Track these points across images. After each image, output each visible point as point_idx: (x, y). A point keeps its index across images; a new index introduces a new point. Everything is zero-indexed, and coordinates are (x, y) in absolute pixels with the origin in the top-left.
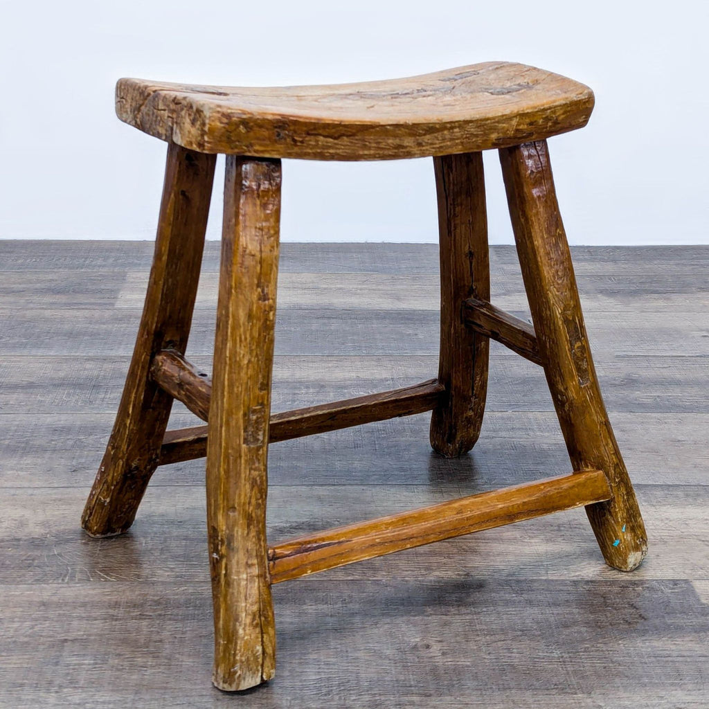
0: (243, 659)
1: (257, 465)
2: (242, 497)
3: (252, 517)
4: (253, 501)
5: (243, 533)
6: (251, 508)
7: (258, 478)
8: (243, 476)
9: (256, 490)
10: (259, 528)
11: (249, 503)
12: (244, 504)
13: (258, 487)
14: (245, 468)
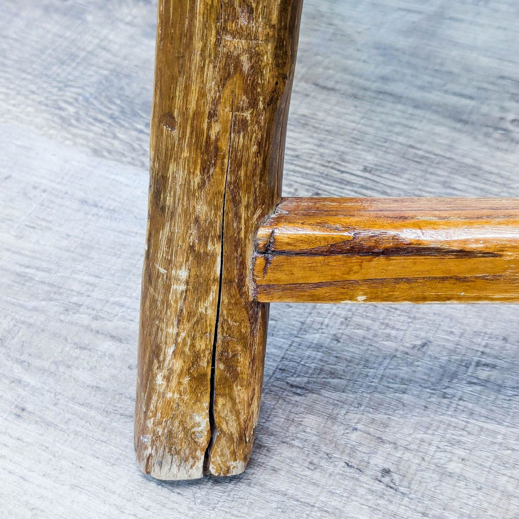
0: (160, 430)
1: (243, 21)
2: (194, 97)
3: (217, 149)
4: (225, 111)
5: (188, 182)
6: (216, 128)
7: (244, 58)
8: (198, 45)
9: (235, 83)
10: (238, 178)
11: (212, 115)
12: (197, 114)
13: (244, 79)
14: (205, 26)
